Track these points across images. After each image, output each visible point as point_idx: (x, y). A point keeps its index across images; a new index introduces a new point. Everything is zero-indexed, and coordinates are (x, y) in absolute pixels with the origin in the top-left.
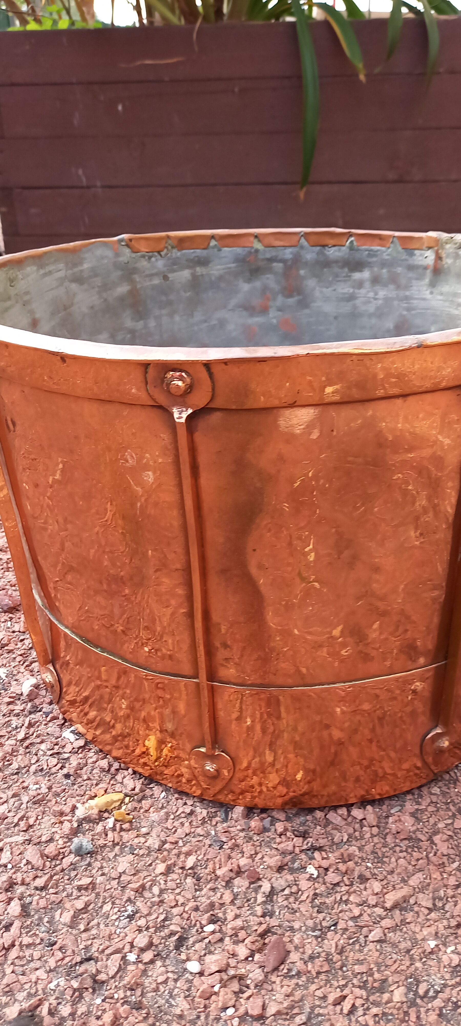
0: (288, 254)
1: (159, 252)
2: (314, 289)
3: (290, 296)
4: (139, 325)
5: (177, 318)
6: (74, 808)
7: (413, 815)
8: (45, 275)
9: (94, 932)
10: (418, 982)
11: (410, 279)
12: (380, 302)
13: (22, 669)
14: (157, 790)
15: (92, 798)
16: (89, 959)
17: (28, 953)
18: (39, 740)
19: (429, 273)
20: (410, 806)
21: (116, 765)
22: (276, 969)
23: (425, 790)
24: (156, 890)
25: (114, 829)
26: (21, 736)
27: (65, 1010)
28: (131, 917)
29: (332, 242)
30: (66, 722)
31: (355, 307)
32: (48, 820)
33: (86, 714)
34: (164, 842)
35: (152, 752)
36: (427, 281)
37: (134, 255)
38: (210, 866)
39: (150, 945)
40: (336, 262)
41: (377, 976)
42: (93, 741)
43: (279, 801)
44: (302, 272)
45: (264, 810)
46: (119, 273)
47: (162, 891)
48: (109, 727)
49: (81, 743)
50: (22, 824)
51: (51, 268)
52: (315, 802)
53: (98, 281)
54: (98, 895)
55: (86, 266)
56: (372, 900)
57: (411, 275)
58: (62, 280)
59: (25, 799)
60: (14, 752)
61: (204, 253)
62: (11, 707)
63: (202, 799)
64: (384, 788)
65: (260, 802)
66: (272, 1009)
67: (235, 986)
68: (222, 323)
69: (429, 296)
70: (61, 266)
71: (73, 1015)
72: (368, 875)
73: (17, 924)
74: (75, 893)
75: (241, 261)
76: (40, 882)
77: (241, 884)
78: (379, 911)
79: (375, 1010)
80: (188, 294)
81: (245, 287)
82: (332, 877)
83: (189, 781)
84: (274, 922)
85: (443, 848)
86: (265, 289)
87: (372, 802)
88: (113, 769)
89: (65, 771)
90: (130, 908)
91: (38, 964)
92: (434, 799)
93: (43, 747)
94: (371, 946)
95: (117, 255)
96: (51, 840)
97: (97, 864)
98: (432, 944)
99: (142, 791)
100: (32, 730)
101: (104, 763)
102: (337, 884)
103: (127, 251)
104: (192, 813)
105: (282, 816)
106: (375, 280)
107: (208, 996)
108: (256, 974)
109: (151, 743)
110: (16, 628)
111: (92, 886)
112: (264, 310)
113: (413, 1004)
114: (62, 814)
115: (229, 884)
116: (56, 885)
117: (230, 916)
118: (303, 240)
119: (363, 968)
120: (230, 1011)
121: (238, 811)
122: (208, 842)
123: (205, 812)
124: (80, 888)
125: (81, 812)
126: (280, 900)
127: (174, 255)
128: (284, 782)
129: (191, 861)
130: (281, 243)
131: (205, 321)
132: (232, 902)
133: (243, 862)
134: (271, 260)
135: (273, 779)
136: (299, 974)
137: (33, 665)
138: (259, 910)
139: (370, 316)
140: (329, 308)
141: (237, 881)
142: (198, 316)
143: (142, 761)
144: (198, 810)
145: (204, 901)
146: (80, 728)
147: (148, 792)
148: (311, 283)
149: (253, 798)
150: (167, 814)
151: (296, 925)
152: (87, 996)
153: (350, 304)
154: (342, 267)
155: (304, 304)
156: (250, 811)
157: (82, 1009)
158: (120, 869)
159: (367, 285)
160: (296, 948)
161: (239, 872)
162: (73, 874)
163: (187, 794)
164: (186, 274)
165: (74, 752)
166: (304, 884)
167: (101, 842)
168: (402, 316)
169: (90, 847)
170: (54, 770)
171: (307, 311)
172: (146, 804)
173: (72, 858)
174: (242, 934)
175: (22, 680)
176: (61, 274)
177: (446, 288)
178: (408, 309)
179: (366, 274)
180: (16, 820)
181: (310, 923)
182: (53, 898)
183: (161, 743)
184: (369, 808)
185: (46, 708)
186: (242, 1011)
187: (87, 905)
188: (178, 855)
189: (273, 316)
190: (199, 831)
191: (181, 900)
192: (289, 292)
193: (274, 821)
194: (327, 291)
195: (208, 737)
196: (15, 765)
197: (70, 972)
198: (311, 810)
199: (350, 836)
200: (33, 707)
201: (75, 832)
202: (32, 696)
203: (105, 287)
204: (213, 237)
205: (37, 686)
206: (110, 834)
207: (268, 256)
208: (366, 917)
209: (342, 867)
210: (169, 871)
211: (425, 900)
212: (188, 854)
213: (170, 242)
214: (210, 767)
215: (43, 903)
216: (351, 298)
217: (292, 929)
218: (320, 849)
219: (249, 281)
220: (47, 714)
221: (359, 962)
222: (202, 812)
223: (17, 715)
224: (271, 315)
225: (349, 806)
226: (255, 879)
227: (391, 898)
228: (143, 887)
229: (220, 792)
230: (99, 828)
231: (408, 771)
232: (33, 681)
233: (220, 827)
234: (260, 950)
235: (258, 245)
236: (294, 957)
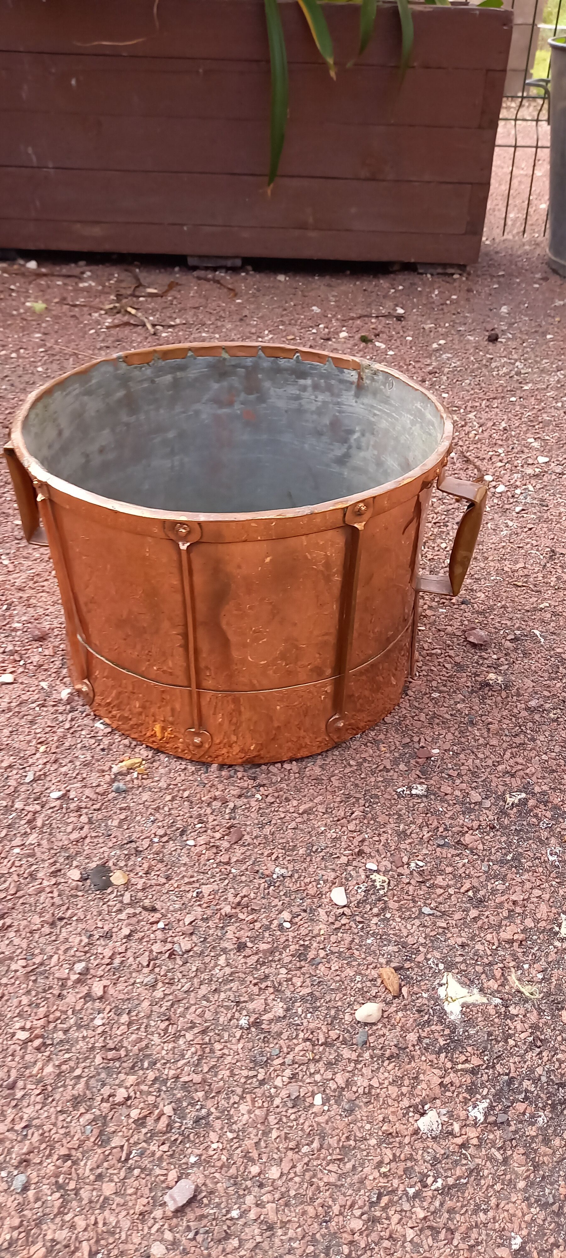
0: (249, 362)
1: (148, 363)
2: (269, 389)
3: (251, 394)
4: (133, 419)
5: (162, 411)
6: (111, 768)
7: (320, 767)
8: (67, 395)
9: (132, 829)
10: (313, 846)
11: (341, 389)
12: (319, 403)
13: (58, 682)
14: (162, 757)
15: (122, 762)
16: (131, 842)
17: (96, 840)
18: (79, 729)
19: (354, 386)
20: (319, 762)
21: (134, 743)
22: (236, 842)
23: (330, 753)
24: (166, 809)
25: (137, 778)
26: (67, 726)
27: (122, 864)
28: (153, 822)
29: (282, 355)
30: (97, 717)
31: (301, 405)
32: (95, 775)
33: (110, 712)
34: (170, 785)
35: (159, 735)
36: (353, 393)
37: (129, 367)
38: (198, 795)
39: (165, 834)
40: (286, 370)
41: (291, 844)
42: (117, 729)
43: (240, 761)
44: (260, 376)
45: (230, 766)
46: (118, 382)
47: (170, 809)
48: (127, 719)
49: (109, 730)
50: (79, 777)
51: (71, 388)
52: (262, 761)
53: (102, 391)
54: (132, 812)
55: (94, 381)
56: (292, 810)
57: (342, 386)
58: (77, 396)
59: (78, 763)
60: (64, 737)
61: (183, 361)
62: (55, 708)
63: (191, 761)
64: (304, 753)
65: (228, 761)
66: (234, 859)
67: (214, 850)
68: (197, 413)
69: (355, 404)
70: (77, 385)
71: (126, 865)
72: (291, 797)
73: (86, 827)
74: (118, 812)
75: (211, 366)
76: (97, 807)
77: (216, 804)
78: (295, 815)
79: (289, 858)
80: (170, 392)
81: (216, 386)
82: (270, 799)
83: (183, 751)
84: (235, 822)
85: (336, 783)
86: (231, 388)
87: (297, 760)
88: (132, 745)
89: (101, 747)
90: (152, 818)
91: (102, 845)
92: (335, 757)
93: (83, 733)
94: (290, 831)
95: (117, 369)
96: (99, 786)
97: (130, 797)
98: (323, 829)
99: (153, 757)
100: (73, 723)
101: (126, 742)
102: (273, 803)
103: (124, 365)
104: (185, 769)
105: (241, 769)
106: (316, 387)
107: (200, 855)
108: (225, 844)
109: (157, 728)
110: (47, 652)
111: (127, 808)
112: (231, 404)
113: (309, 855)
114: (103, 771)
115: (209, 805)
116: (106, 808)
117: (210, 820)
118: (260, 352)
119: (284, 841)
120: (212, 861)
121: (215, 766)
122: (196, 784)
123: (193, 768)
124: (121, 809)
125: (115, 769)
126: (239, 811)
127: (160, 365)
128: (242, 750)
129: (186, 794)
130: (243, 354)
131: (184, 412)
132: (211, 813)
133: (217, 793)
134: (235, 366)
135: (236, 749)
136: (249, 844)
137: (65, 680)
138: (227, 817)
139: (313, 413)
140: (281, 404)
141: (214, 803)
142: (178, 409)
143: (152, 739)
144: (189, 767)
145: (195, 813)
146: (107, 721)
147: (157, 758)
148: (267, 384)
149: (224, 759)
150: (170, 770)
151: (248, 823)
152: (133, 858)
153: (297, 402)
154: (291, 374)
155: (262, 399)
156: (221, 767)
157: (130, 863)
158: (144, 799)
159: (310, 389)
160: (248, 833)
161: (215, 799)
162: (116, 802)
163: (181, 758)
164: (169, 378)
165: (105, 736)
166: (253, 803)
167: (130, 785)
168: (335, 416)
169: (124, 787)
170: (93, 746)
171: (264, 405)
172: (156, 764)
173: (114, 794)
174: (217, 828)
175: (60, 690)
176: (77, 392)
177: (365, 401)
178: (340, 412)
179: (309, 382)
180: (74, 775)
181: (256, 821)
182: (105, 814)
183: (164, 729)
184: (294, 763)
185: (81, 709)
186: (218, 861)
187: (127, 817)
188: (179, 791)
189: (238, 408)
190: (190, 778)
191: (182, 813)
192: (249, 391)
193: (236, 771)
194: (280, 391)
195: (196, 722)
196: (67, 744)
197: (121, 847)
198: (259, 765)
199: (282, 779)
200: (72, 708)
201: (113, 781)
202: (69, 701)
203: (108, 395)
204: (190, 349)
205: (71, 694)
206: (135, 781)
207: (233, 363)
208: (287, 818)
209: (276, 794)
210: (173, 799)
211: (321, 809)
212: (184, 790)
213: (156, 355)
214: (197, 740)
215: (100, 817)
216: (298, 398)
217: (246, 825)
218: (264, 786)
219: (218, 382)
220: (82, 712)
221: (282, 838)
222: (191, 768)
223: (61, 713)
224: (236, 407)
225: (282, 762)
226: (225, 802)
227: (302, 809)
228: (158, 807)
229: (203, 755)
230: (128, 778)
231: (321, 742)
232: (69, 690)
233: (203, 776)
234: (227, 835)
235: (225, 355)
236: (246, 837)
